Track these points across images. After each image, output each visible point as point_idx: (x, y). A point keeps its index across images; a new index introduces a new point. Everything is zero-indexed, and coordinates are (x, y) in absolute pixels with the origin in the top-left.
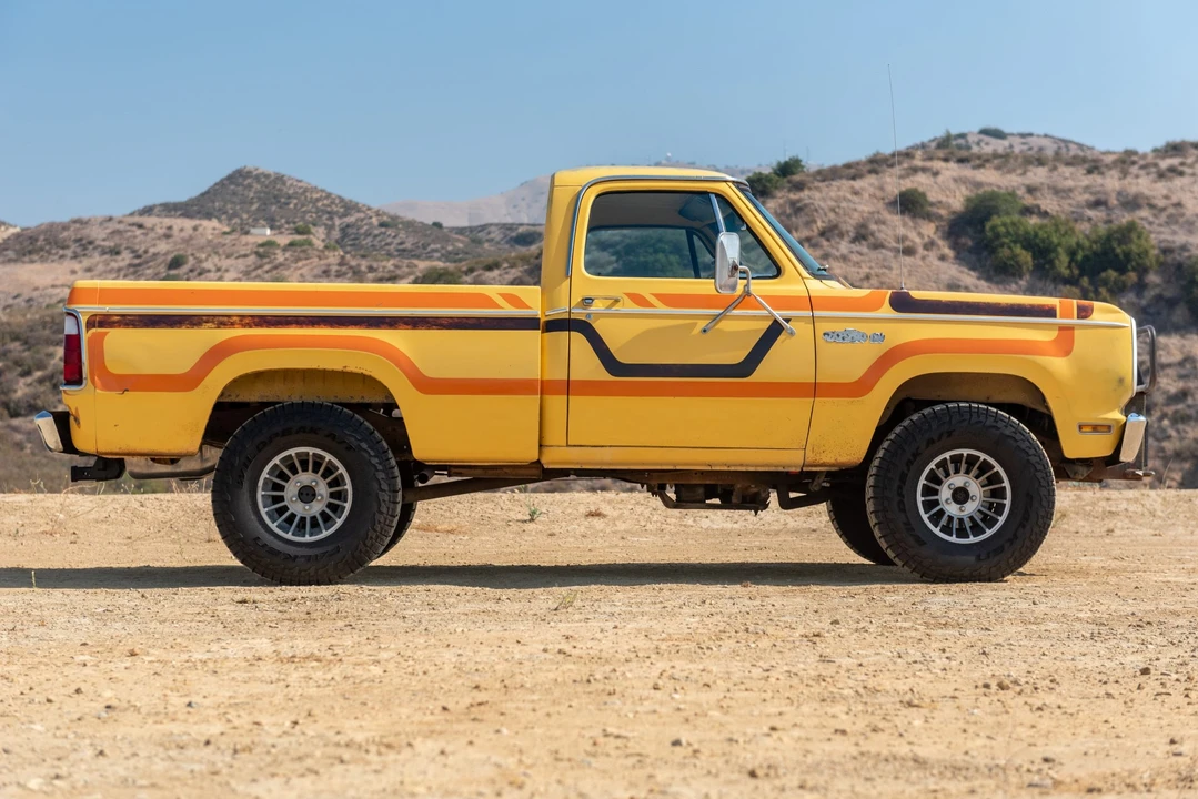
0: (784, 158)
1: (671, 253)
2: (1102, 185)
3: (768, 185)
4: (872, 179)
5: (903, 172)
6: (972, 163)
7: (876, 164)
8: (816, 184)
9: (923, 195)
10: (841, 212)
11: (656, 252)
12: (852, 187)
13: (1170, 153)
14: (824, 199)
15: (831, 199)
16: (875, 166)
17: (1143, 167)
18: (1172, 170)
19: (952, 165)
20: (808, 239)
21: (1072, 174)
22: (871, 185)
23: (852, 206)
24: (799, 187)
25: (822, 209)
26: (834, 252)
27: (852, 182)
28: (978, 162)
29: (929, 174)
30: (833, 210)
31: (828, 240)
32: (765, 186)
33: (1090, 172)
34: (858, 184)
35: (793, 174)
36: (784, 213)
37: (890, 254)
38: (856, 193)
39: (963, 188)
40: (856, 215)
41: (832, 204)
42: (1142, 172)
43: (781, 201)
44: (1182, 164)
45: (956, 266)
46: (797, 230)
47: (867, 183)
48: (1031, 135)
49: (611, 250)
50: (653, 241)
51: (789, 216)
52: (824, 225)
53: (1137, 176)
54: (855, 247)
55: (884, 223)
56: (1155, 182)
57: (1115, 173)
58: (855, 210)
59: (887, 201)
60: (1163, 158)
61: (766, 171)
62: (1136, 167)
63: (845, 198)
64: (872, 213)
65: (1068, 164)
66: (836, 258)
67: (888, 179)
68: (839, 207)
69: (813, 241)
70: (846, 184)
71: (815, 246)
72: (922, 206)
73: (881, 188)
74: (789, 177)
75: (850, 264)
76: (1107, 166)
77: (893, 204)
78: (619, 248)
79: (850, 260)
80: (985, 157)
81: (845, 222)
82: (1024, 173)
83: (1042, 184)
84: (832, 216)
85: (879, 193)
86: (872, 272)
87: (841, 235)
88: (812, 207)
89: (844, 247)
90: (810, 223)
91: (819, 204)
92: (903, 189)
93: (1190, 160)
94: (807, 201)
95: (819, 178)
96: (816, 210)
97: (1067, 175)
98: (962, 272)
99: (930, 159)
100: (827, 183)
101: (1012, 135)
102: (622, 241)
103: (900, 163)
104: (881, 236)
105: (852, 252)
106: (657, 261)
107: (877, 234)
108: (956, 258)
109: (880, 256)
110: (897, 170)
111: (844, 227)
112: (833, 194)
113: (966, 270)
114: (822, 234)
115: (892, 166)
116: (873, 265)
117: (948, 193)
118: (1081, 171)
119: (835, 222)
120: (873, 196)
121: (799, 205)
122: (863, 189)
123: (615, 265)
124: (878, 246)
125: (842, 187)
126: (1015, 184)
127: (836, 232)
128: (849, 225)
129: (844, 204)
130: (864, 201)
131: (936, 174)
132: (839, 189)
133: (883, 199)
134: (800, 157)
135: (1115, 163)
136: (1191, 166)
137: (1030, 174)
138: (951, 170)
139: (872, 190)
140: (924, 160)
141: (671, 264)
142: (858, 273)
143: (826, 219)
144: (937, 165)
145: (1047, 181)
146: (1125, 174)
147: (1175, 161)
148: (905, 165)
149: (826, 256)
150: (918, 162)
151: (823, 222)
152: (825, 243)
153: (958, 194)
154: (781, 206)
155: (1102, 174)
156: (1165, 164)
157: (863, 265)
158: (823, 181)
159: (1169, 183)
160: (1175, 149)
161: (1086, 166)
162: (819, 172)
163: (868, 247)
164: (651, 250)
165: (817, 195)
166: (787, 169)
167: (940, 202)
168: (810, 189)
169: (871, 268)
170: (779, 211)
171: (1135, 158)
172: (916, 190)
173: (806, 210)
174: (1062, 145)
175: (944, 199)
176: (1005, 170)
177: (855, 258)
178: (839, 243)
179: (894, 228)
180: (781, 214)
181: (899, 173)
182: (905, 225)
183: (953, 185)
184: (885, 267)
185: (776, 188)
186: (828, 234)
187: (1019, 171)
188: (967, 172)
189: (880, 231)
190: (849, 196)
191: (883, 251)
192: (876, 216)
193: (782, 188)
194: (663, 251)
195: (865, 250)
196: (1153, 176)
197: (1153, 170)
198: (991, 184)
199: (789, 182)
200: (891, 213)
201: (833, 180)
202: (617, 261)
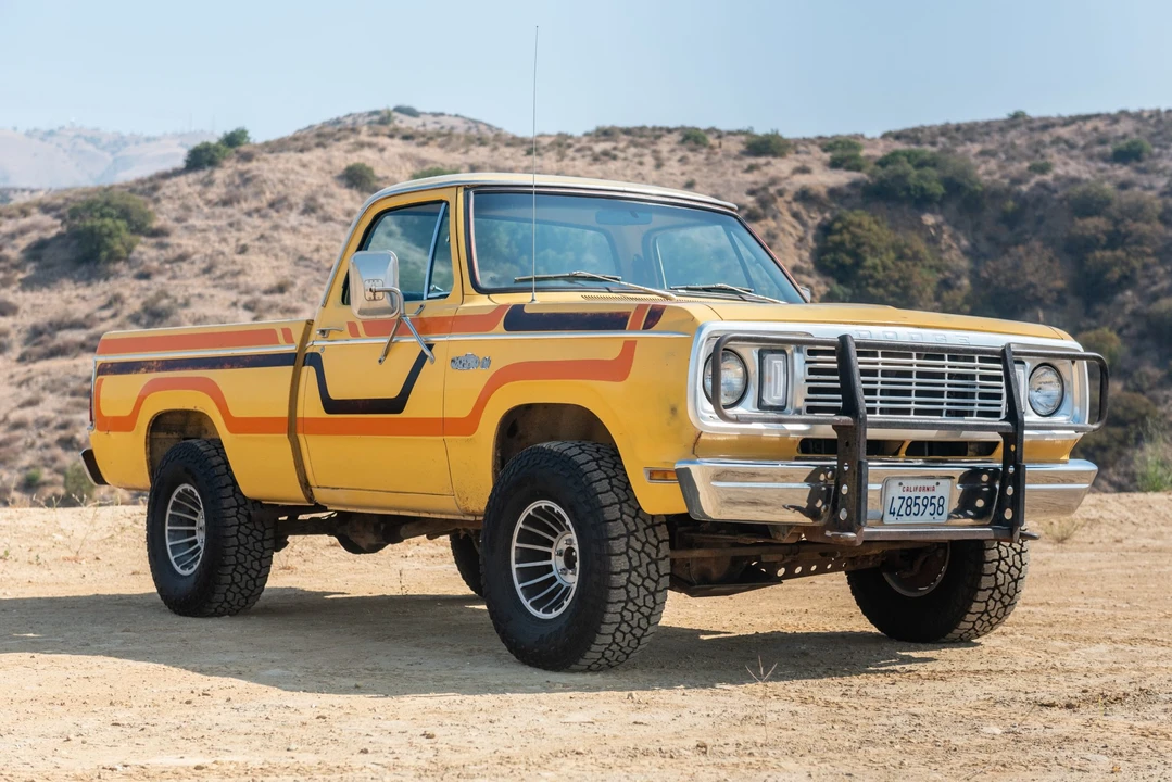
0: (230, 129)
1: (118, 218)
2: (541, 167)
3: (216, 154)
4: (319, 152)
5: (350, 147)
6: (416, 141)
7: (323, 136)
8: (265, 155)
9: (370, 170)
10: (290, 183)
11: (103, 216)
12: (300, 160)
13: (603, 138)
14: (272, 170)
15: (279, 171)
16: (322, 140)
17: (578, 150)
18: (606, 153)
19: (397, 141)
20: (258, 210)
21: (512, 154)
22: (319, 158)
23: (301, 179)
24: (248, 157)
25: (271, 180)
26: (283, 223)
27: (300, 155)
28: (422, 140)
29: (375, 150)
30: (282, 182)
31: (277, 211)
32: (213, 156)
33: (529, 153)
34: (306, 157)
35: (239, 144)
36: (232, 183)
37: (339, 227)
38: (304, 166)
39: (408, 165)
40: (305, 188)
41: (280, 175)
42: (578, 155)
43: (230, 171)
44: (615, 148)
45: (403, 242)
46: (246, 200)
47: (315, 156)
48: (442, 114)
49: (54, 213)
50: (99, 206)
51: (238, 187)
52: (273, 197)
53: (573, 159)
54: (305, 219)
55: (332, 196)
56: (590, 165)
57: (552, 155)
58: (304, 182)
59: (335, 175)
60: (597, 142)
61: (214, 141)
62: (572, 149)
63: (293, 170)
64: (322, 186)
65: (508, 145)
66: (286, 230)
67: (336, 154)
68: (288, 179)
69: (263, 212)
70: (294, 156)
71: (264, 217)
72: (369, 181)
73: (329, 162)
74: (237, 148)
75: (300, 235)
76: (544, 148)
77: (340, 178)
78: (62, 211)
79: (299, 232)
80: (429, 136)
81: (294, 194)
82: (466, 152)
83: (484, 163)
84: (280, 187)
85: (327, 167)
86: (322, 245)
87: (291, 207)
88: (261, 179)
89: (293, 218)
90: (259, 194)
91: (266, 174)
92: (351, 163)
93: (622, 145)
94: (255, 173)
95: (267, 149)
96: (265, 182)
97: (508, 155)
98: (409, 248)
99: (376, 134)
100: (274, 155)
101: (424, 113)
102: (65, 205)
103: (346, 137)
104: (329, 209)
105: (301, 224)
106: (103, 226)
107: (326, 208)
108: (403, 234)
109: (330, 229)
110: (343, 144)
111: (293, 200)
112: (281, 166)
113: (413, 246)
114: (272, 205)
115: (338, 140)
116: (322, 237)
117: (394, 169)
118: (521, 151)
119: (283, 194)
120: (321, 169)
121: (247, 176)
122: (311, 162)
123: (59, 229)
124: (326, 219)
125: (290, 160)
126: (458, 162)
127: (286, 204)
128: (298, 198)
129: (292, 177)
130: (313, 173)
131: (382, 150)
132: (287, 161)
133: (331, 172)
134: (247, 128)
135: (552, 145)
136: (623, 151)
137: (472, 153)
138: (396, 147)
139: (319, 163)
140: (370, 135)
141: (119, 229)
142: (308, 245)
143: (275, 191)
144: (383, 141)
145: (490, 161)
146: (562, 157)
147: (608, 146)
148: (352, 140)
149: (276, 227)
150: (364, 137)
151: (272, 193)
152: (273, 214)
153: (403, 170)
154: (229, 176)
155: (539, 155)
156: (599, 147)
157: (313, 237)
158: (272, 152)
159: (603, 167)
160: (606, 134)
161: (525, 147)
162: (267, 144)
163: (318, 219)
164: (97, 214)
165: (265, 166)
166: (233, 140)
167: (387, 178)
168: (258, 160)
169: (320, 240)
170: (228, 181)
171: (570, 141)
172: (363, 165)
173: (255, 181)
174: (472, 125)
175: (390, 175)
176: (448, 148)
177: (304, 230)
178: (287, 215)
179: (343, 201)
180: (229, 185)
181: (346, 147)
182: (353, 199)
183: (398, 162)
184: (335, 240)
185: (224, 158)
186: (277, 206)
187: (462, 150)
188: (411, 148)
189: (329, 204)
190: (297, 168)
191: (332, 224)
192: (324, 189)
193: (229, 158)
194: (111, 216)
195: (314, 222)
196: (588, 159)
197: (588, 153)
198: (434, 162)
199: (237, 152)
200: (340, 187)
201: (281, 151)
202: (62, 225)
